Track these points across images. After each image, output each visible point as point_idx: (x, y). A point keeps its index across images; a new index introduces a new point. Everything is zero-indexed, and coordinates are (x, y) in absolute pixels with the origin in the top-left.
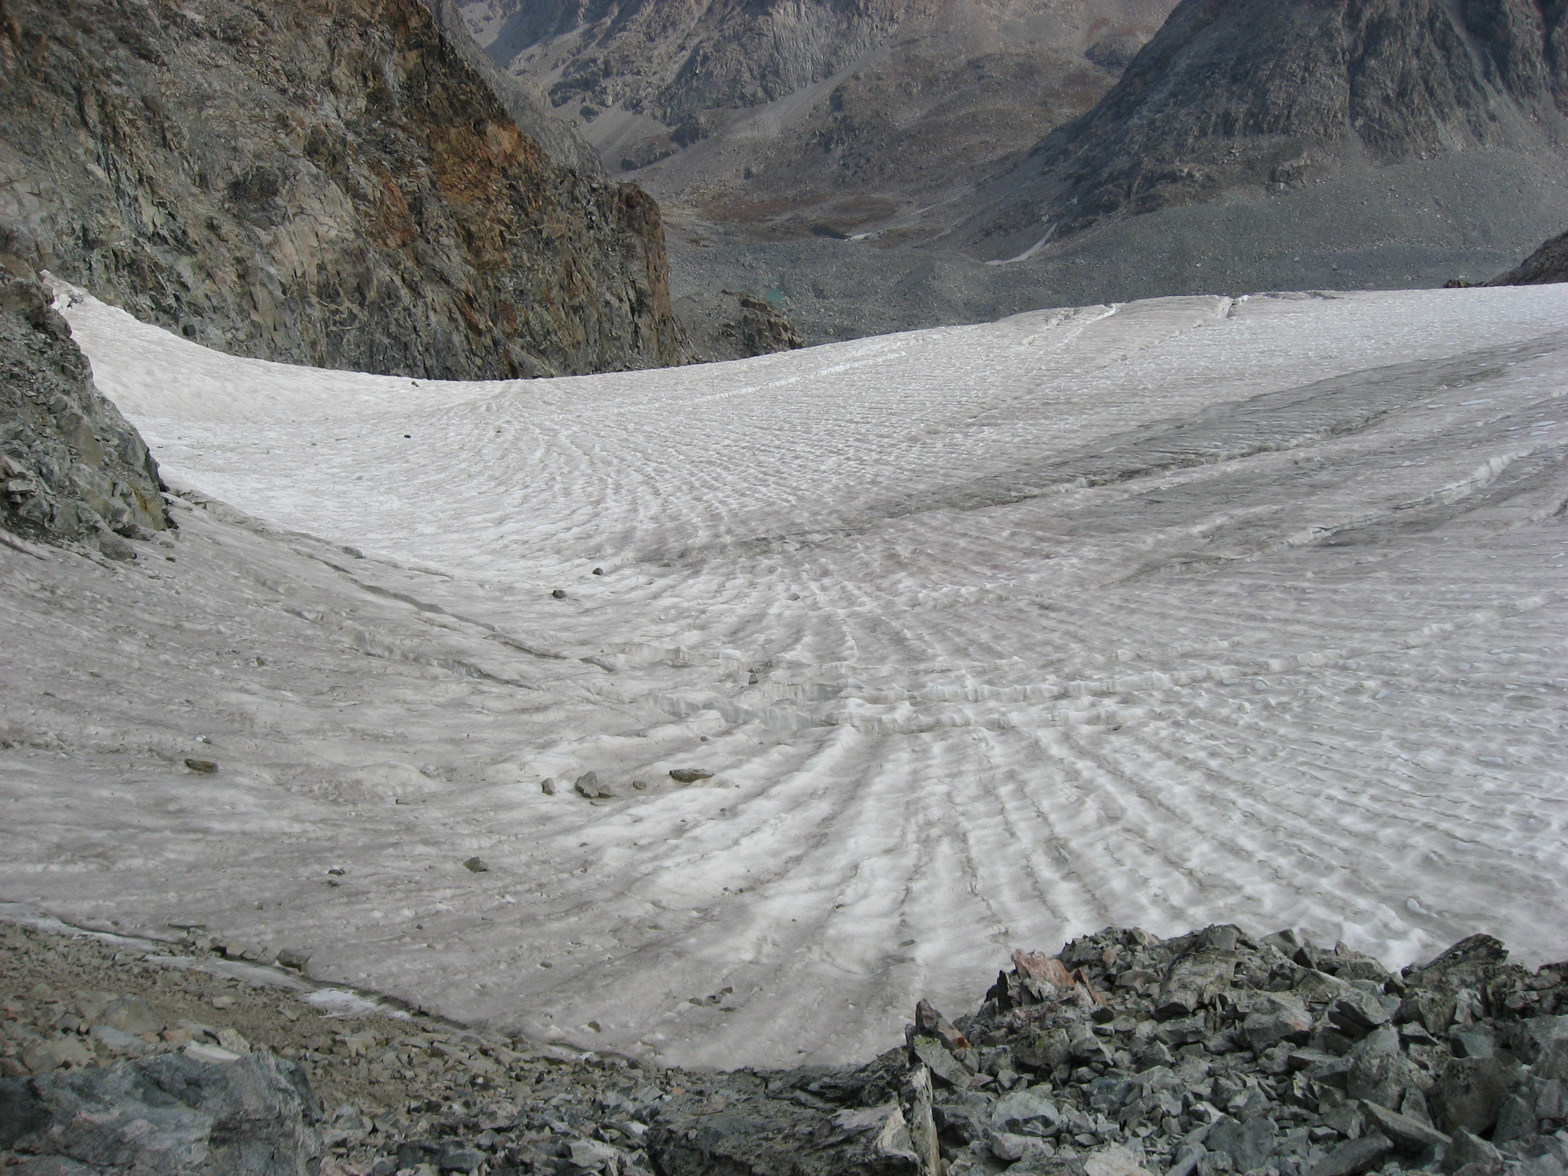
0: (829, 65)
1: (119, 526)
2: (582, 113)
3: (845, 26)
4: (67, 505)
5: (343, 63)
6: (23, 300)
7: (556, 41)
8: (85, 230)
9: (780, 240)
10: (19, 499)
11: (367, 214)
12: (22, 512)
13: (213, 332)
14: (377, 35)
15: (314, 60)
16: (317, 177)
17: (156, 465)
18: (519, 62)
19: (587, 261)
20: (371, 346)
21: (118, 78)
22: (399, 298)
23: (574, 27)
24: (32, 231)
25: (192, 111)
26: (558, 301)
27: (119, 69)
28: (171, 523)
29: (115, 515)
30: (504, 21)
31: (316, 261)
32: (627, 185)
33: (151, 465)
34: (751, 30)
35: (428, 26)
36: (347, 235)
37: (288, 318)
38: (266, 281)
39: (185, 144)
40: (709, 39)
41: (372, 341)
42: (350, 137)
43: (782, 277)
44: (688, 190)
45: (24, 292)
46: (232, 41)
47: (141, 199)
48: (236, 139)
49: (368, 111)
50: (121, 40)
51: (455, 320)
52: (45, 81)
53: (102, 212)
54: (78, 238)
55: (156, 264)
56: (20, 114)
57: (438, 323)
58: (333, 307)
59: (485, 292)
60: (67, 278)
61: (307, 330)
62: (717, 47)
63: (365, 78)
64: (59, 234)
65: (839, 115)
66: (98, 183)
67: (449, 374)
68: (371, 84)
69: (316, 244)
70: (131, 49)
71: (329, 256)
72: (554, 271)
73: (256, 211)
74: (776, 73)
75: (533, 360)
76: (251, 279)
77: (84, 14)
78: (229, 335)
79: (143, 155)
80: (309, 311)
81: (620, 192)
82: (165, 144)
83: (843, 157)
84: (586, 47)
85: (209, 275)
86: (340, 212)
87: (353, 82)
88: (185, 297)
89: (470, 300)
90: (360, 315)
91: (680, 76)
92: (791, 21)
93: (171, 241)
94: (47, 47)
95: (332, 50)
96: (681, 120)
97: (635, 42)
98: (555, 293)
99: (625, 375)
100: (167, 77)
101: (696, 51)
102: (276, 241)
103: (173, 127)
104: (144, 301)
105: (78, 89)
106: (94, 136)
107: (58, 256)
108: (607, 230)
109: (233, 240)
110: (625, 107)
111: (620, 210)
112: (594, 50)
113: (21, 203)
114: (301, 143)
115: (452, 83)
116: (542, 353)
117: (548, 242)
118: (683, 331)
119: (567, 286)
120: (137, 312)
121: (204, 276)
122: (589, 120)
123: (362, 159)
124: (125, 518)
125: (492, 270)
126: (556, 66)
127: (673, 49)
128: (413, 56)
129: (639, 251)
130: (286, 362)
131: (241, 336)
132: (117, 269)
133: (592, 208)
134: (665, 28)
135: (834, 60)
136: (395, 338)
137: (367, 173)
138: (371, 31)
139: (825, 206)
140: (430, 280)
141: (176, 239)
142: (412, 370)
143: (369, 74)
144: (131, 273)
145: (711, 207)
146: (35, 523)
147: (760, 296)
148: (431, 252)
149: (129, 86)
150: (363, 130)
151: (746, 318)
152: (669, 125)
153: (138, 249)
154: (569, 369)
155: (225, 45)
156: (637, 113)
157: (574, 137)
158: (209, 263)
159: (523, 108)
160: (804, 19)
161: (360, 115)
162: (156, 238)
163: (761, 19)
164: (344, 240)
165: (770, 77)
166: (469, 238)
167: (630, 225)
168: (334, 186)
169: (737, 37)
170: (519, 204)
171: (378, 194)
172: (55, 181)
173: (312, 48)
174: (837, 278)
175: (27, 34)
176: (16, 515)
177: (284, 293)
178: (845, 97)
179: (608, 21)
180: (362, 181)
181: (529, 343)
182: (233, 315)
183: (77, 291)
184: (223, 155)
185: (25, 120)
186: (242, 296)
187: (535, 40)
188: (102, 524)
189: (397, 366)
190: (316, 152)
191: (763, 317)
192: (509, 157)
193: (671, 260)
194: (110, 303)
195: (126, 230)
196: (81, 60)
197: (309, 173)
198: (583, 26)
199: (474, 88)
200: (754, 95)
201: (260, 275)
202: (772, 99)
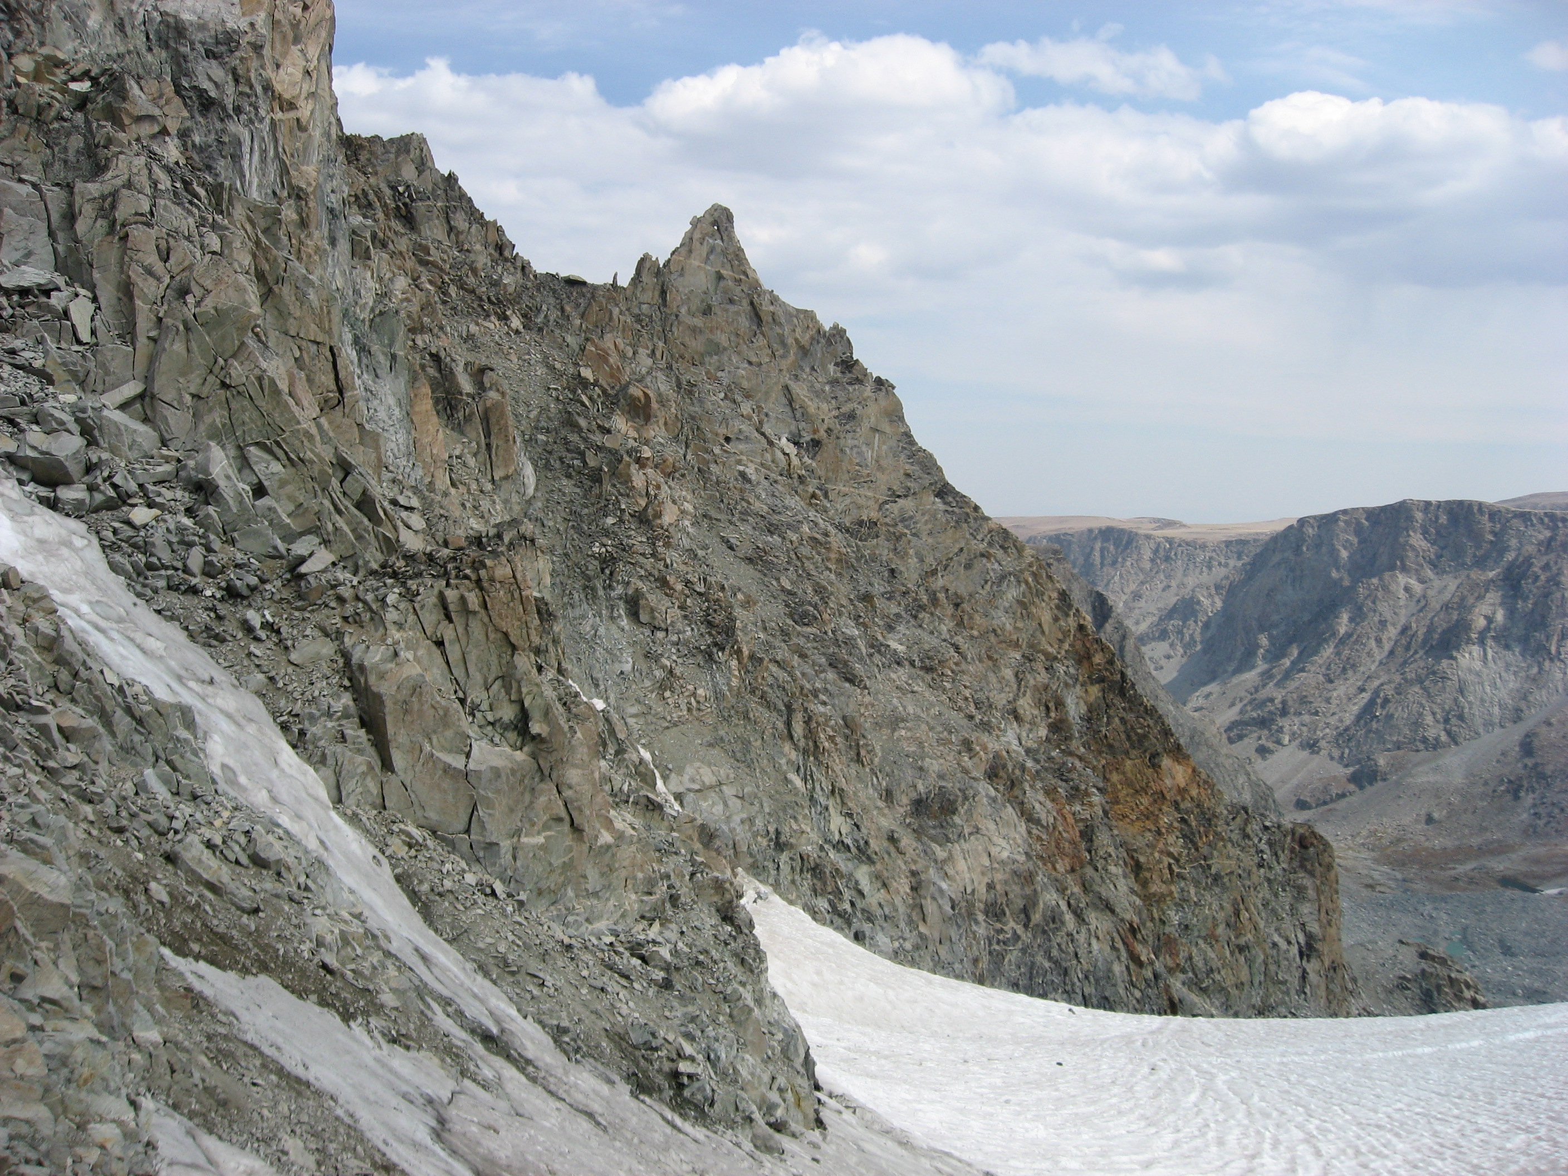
0: (1518, 710)
1: (772, 1120)
2: (1257, 750)
3: (1535, 670)
4: (728, 1093)
5: (1028, 694)
6: (717, 893)
7: (1235, 680)
8: (778, 833)
9: (1465, 890)
10: (685, 1080)
11: (1039, 839)
12: (687, 1093)
13: (882, 939)
14: (1062, 669)
15: (1002, 690)
16: (994, 800)
17: (814, 1064)
18: (1197, 699)
19: (1255, 900)
20: (1032, 968)
21: (824, 698)
22: (1063, 923)
23: (1253, 667)
24: (732, 830)
25: (886, 731)
26: (1223, 939)
27: (826, 690)
28: (820, 1123)
29: (771, 1108)
30: (1185, 659)
31: (986, 880)
32: (1301, 825)
33: (808, 1063)
34: (1434, 673)
35: (1111, 662)
36: (1018, 857)
37: (954, 933)
38: (937, 895)
39: (876, 760)
40: (1390, 682)
41: (1033, 963)
42: (1030, 764)
43: (1465, 929)
44: (1364, 833)
45: (719, 886)
46: (929, 670)
47: (831, 809)
48: (923, 759)
49: (1048, 740)
50: (830, 665)
51: (1117, 950)
52: (762, 697)
53: (795, 818)
54: (771, 840)
55: (837, 870)
56: (737, 725)
57: (1100, 951)
58: (998, 926)
59: (1149, 924)
60: (756, 875)
61: (971, 946)
62: (1399, 691)
63: (1048, 708)
64: (755, 835)
65: (1530, 762)
66: (795, 791)
67: (1107, 1004)
68: (1053, 715)
69: (987, 863)
70: (838, 673)
71: (999, 876)
72: (1222, 907)
73: (934, 827)
74: (1461, 717)
75: (1194, 998)
76: (922, 892)
77: (802, 641)
78: (896, 944)
79: (837, 769)
80: (974, 928)
81: (1293, 832)
82: (858, 760)
83: (1534, 806)
84: (1264, 686)
85: (885, 885)
86: (1013, 834)
87: (1036, 712)
88: (859, 904)
89: (1133, 931)
90: (1023, 937)
91: (1359, 718)
92: (1477, 665)
93: (853, 849)
94: (767, 668)
95: (1019, 681)
96: (1359, 762)
97: (1314, 684)
98: (1221, 930)
99: (1290, 1021)
100: (867, 699)
101: (1376, 693)
102: (950, 858)
103: (867, 745)
104: (822, 904)
105: (789, 707)
106: (796, 748)
107: (751, 855)
108: (1278, 869)
109: (910, 853)
110: (1302, 746)
111: (1292, 850)
112: (1270, 690)
113: (726, 804)
114: (983, 767)
115: (1130, 717)
116: (1204, 991)
117: (1217, 878)
118: (1354, 980)
119: (1234, 924)
120: (814, 914)
121: (879, 885)
122: (1264, 758)
123: (1039, 785)
124: (779, 1113)
125: (1158, 902)
126: (1233, 704)
127: (1352, 690)
128: (1095, 690)
129: (1311, 893)
130: (947, 975)
131: (908, 946)
132: (801, 870)
133: (1263, 846)
134: (1344, 670)
135: (1523, 705)
136: (1056, 963)
137: (1042, 798)
138: (1056, 665)
139: (1514, 856)
140: (1096, 907)
141: (858, 848)
142: (1069, 996)
143: (1051, 705)
144: (814, 876)
145: (1389, 851)
146: (696, 1106)
147: (1440, 949)
148: (1098, 880)
149: (833, 706)
150: (1042, 757)
151: (1423, 971)
152: (1346, 766)
153: (823, 854)
154: (1230, 1010)
155: (922, 673)
156: (1313, 752)
157: (1248, 774)
158: (886, 874)
159: (1198, 744)
160: (1491, 664)
161: (1041, 743)
162: (841, 846)
163: (1445, 663)
164: (1014, 861)
165: (1454, 721)
166: (1137, 868)
167: (1302, 866)
168: (1010, 809)
169: (1420, 681)
170: (1189, 838)
171: (1051, 820)
172: (758, 787)
173: (1001, 680)
174: (1526, 934)
175: (752, 657)
176: (681, 1095)
177: (953, 908)
178: (1536, 743)
179: (1287, 662)
180: (1037, 806)
181: (1191, 980)
182: (902, 925)
183: (763, 889)
184: (910, 774)
185: (740, 730)
186: (913, 907)
187: (1213, 679)
188: (757, 1116)
189: (1056, 990)
190: (996, 776)
191: (1443, 972)
192: (1182, 791)
193: (1344, 904)
194: (791, 902)
195: (814, 836)
196: (794, 681)
197: (987, 795)
198: (1261, 666)
199: (1151, 722)
200: (1437, 739)
201: (932, 888)
202: (1456, 744)
